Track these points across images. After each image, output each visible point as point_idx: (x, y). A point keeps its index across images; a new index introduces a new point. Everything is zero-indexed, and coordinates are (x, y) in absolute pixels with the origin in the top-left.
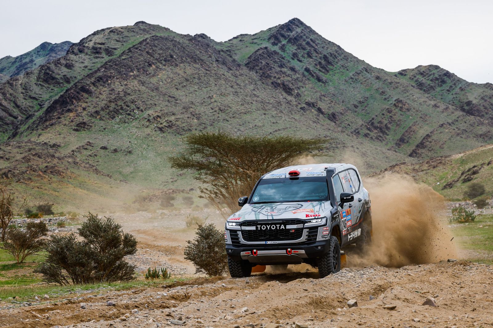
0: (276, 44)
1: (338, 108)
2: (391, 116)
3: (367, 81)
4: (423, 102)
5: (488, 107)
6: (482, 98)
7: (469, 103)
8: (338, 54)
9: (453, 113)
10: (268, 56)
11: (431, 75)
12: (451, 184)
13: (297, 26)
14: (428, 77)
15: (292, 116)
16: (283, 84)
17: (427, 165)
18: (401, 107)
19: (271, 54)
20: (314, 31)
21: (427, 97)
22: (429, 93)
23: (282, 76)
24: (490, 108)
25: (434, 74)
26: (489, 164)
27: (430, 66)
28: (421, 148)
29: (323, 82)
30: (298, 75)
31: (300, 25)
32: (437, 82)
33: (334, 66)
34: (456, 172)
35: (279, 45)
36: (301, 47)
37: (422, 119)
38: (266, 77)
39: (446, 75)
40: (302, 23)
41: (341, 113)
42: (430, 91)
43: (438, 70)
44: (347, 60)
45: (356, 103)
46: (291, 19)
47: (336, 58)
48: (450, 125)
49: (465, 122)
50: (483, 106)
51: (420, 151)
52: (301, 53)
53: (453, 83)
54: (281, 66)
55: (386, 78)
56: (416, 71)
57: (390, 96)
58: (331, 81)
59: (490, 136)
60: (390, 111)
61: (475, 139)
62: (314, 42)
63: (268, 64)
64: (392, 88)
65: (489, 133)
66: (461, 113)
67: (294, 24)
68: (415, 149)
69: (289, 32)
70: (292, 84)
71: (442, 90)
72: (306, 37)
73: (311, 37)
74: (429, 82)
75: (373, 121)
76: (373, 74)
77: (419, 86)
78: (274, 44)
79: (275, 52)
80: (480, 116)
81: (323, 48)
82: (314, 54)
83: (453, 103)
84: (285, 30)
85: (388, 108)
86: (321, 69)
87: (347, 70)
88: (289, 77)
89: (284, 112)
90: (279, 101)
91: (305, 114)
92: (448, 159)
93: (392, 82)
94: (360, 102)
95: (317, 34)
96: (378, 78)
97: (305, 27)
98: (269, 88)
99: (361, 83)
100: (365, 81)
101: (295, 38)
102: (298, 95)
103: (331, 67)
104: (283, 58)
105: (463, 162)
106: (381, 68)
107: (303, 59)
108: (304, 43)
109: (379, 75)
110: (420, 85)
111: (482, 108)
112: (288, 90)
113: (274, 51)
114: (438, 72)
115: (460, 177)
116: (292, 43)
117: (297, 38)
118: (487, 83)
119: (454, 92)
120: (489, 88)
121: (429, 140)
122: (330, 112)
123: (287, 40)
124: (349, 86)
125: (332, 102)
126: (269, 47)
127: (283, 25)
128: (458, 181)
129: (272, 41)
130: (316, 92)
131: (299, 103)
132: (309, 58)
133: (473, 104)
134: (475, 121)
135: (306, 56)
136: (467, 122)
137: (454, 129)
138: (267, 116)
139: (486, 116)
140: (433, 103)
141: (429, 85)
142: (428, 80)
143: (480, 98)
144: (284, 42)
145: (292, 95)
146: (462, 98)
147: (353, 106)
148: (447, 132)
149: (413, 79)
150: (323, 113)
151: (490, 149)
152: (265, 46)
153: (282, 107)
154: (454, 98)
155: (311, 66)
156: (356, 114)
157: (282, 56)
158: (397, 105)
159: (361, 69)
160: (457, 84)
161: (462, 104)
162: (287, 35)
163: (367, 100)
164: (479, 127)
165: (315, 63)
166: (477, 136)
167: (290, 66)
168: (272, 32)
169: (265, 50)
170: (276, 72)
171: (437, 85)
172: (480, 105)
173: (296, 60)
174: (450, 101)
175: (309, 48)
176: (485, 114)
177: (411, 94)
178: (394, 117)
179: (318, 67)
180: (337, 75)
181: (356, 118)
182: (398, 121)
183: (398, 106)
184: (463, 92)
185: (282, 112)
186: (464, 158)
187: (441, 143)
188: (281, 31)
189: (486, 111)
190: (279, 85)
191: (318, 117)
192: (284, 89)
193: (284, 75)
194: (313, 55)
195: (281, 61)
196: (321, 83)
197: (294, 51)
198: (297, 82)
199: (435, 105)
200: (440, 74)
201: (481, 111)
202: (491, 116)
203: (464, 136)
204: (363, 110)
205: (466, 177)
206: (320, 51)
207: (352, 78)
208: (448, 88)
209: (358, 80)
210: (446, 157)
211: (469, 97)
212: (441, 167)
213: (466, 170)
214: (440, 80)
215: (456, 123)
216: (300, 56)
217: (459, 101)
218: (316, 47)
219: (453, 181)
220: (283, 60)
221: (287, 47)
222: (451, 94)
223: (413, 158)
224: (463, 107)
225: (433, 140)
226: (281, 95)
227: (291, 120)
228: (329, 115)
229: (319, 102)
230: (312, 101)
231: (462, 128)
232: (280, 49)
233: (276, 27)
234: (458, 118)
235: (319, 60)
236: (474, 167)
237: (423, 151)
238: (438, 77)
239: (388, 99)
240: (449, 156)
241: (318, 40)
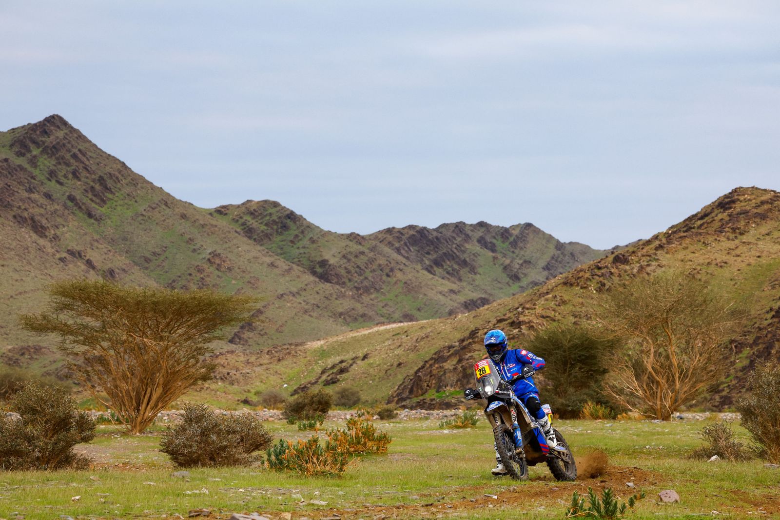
0: (23, 155)
1: (120, 261)
2: (203, 279)
3: (167, 221)
4: (254, 258)
5: (353, 271)
6: (344, 257)
7: (323, 263)
8: (123, 176)
9: (299, 277)
10: (10, 173)
11: (266, 216)
12: (305, 387)
13: (58, 127)
14: (261, 219)
15: (46, 271)
16: (32, 219)
17: (267, 356)
18: (218, 265)
19: (12, 170)
20: (85, 137)
21: (259, 251)
22: (261, 245)
23: (32, 206)
24: (356, 272)
25: (271, 214)
26: (365, 357)
27: (266, 202)
28: (248, 331)
29: (96, 219)
30: (56, 207)
31: (63, 127)
32: (275, 227)
33: (114, 194)
34: (313, 369)
35: (28, 155)
36: (61, 161)
37: (250, 285)
38: (6, 206)
39: (289, 218)
40: (65, 123)
41: (124, 270)
42: (265, 241)
43: (278, 209)
44: (135, 185)
45: (148, 255)
46: (48, 116)
47: (119, 181)
48: (294, 295)
49: (318, 293)
50: (346, 268)
51: (247, 334)
52: (62, 170)
53: (300, 231)
54: (30, 190)
55: (197, 217)
56: (243, 209)
57: (202, 246)
58: (110, 218)
59: (355, 316)
60: (200, 270)
61: (331, 320)
62: (84, 155)
63: (9, 186)
64: (206, 235)
65: (353, 311)
66: (312, 278)
67: (53, 124)
68: (239, 332)
69: (44, 137)
70: (47, 219)
71: (282, 241)
72: (72, 146)
73: (79, 147)
74: (263, 227)
75: (173, 284)
76: (177, 210)
77: (247, 232)
78: (20, 154)
79: (21, 168)
80: (339, 284)
81: (98, 164)
82: (84, 173)
83: (299, 261)
84: (38, 132)
85: (198, 266)
86: (94, 199)
87: (136, 202)
88: (43, 207)
89: (33, 264)
90: (26, 246)
91: (67, 268)
92: (301, 348)
93: (206, 225)
94: (154, 254)
95: (90, 142)
96: (183, 216)
97: (70, 129)
98: (9, 225)
99: (157, 223)
100: (164, 221)
101: (54, 147)
102: (56, 238)
103: (110, 196)
104: (33, 178)
105: (323, 353)
106: (188, 201)
107: (65, 181)
108: (68, 156)
109: (185, 212)
110: (249, 232)
111: (343, 272)
112: (39, 229)
113: (19, 166)
114: (277, 212)
115: (320, 377)
116: (48, 154)
117: (58, 146)
118: (352, 234)
119: (300, 244)
120: (355, 241)
121: (262, 318)
122: (106, 268)
123: (41, 149)
124: (138, 227)
125: (110, 251)
126: (11, 159)
127: (35, 125)
128: (316, 382)
129: (17, 150)
130: (86, 234)
131: (57, 251)
132: (75, 180)
133: (330, 265)
134: (333, 291)
135: (70, 176)
136: (321, 292)
137: (300, 303)
138: (6, 269)
139: (349, 284)
140: (268, 260)
141: (263, 232)
142: (261, 223)
143: (340, 256)
144: (36, 152)
145: (46, 237)
146: (313, 255)
147: (143, 259)
148: (289, 307)
149: (237, 221)
150: (94, 268)
151: (365, 335)
152: (4, 157)
153: (31, 256)
154: (300, 254)
155: (79, 192)
156: (146, 272)
157: (32, 173)
158: (213, 261)
159: (157, 202)
160: (306, 232)
161: (311, 264)
162: (42, 141)
163: (165, 251)
164: (338, 302)
165: (84, 187)
166: (334, 314)
167: (45, 191)
168: (17, 135)
169: (5, 164)
170: (21, 200)
171: (275, 233)
172: (340, 267)
173: (54, 182)
174: (294, 258)
175: (77, 164)
176: (346, 280)
177: (235, 245)
178: (208, 279)
179: (90, 196)
180: (119, 208)
181: (147, 278)
182: (214, 286)
183: (215, 263)
184: (315, 246)
185: (31, 264)
186: (325, 348)
187: (280, 323)
188: (31, 134)
189: (350, 276)
190: (24, 220)
191: (86, 275)
192: (33, 227)
193: (34, 205)
194: (82, 174)
195: (31, 182)
196: (92, 221)
197: (52, 168)
198: (54, 217)
199: (272, 263)
200: (280, 215)
201: (341, 275)
202: (356, 284)
203: (315, 314)
204: (159, 266)
205: (329, 378)
206: (94, 169)
207: (142, 215)
208: (292, 238)
209: (154, 219)
210: (296, 345)
211: (324, 254)
212: (288, 361)
213: (329, 367)
214: (280, 225)
215: (303, 293)
216: (60, 175)
217: (309, 260)
218: (87, 163)
219: (309, 383)
220: (33, 181)
221: (41, 160)
222: (295, 246)
223: (235, 346)
224: (314, 268)
225: (267, 318)
226: (28, 236)
227: (45, 278)
228: (104, 271)
229: (89, 250)
230: (78, 248)
231: (313, 302)
232: (28, 163)
233: (23, 127)
234: (306, 285)
235: (92, 184)
236: (342, 362)
237: (251, 335)
238: (277, 220)
239: (199, 251)
240: (302, 344)
241: (91, 152)
